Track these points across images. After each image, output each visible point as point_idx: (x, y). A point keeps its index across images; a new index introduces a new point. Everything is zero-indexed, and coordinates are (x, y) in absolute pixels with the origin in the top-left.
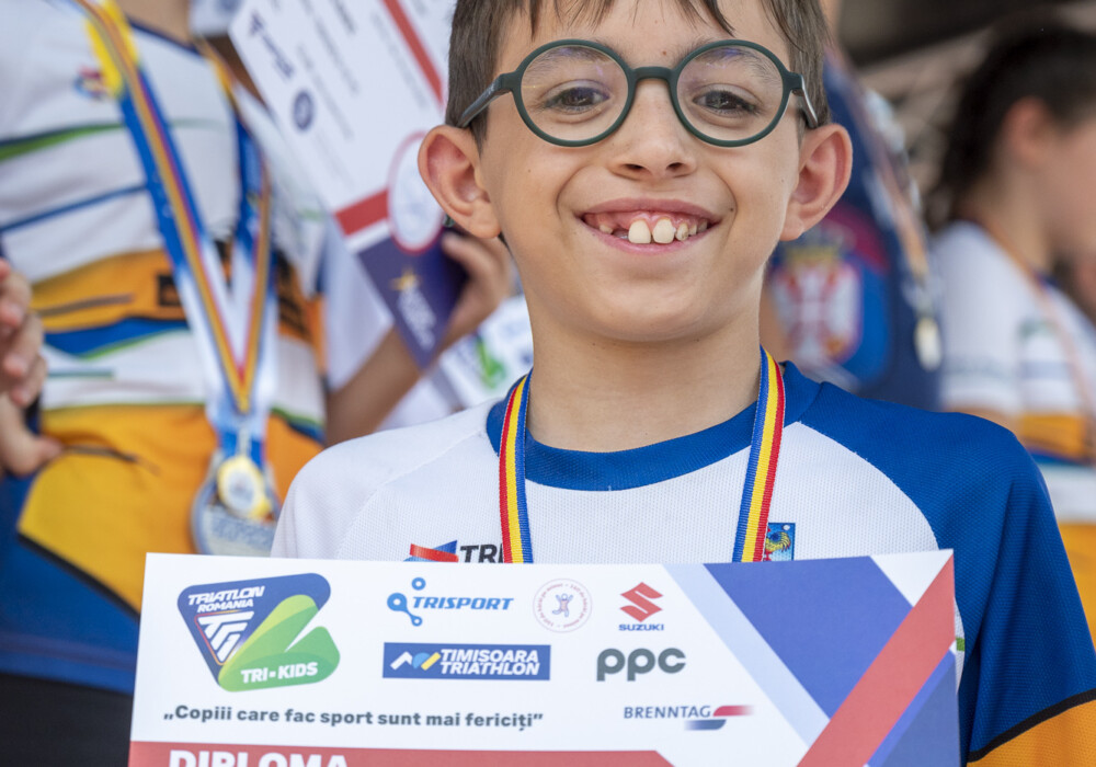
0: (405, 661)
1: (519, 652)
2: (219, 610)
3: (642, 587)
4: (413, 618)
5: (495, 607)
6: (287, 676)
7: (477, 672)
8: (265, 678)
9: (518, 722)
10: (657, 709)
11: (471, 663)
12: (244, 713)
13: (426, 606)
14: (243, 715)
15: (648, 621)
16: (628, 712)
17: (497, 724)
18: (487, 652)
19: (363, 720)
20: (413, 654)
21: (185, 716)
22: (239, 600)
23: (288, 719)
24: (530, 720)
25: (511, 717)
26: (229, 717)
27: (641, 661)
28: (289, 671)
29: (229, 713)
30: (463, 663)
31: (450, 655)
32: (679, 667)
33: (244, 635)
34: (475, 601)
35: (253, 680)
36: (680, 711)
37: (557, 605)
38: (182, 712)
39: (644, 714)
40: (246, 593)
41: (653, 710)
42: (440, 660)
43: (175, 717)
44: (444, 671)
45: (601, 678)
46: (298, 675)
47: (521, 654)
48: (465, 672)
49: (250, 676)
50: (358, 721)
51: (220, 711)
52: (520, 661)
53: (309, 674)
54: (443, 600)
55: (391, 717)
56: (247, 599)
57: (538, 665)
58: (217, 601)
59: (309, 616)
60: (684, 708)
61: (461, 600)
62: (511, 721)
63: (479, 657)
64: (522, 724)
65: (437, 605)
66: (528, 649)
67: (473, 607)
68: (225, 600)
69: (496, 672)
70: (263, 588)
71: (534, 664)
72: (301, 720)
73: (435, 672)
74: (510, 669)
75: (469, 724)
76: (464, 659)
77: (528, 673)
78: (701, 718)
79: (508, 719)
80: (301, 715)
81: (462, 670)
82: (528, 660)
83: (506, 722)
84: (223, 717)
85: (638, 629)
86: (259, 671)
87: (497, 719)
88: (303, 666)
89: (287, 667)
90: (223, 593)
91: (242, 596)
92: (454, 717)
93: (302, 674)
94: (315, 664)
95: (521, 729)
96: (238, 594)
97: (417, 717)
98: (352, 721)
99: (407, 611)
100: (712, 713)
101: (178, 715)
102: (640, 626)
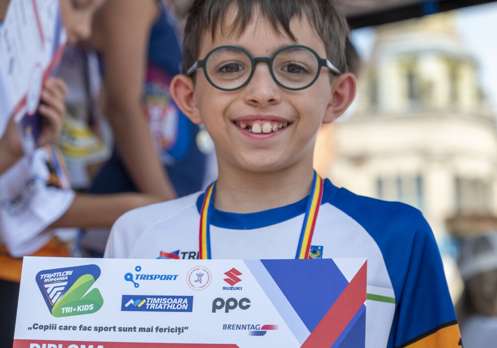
0: (131, 303)
1: (179, 299)
2: (53, 281)
3: (234, 270)
4: (135, 284)
5: (170, 279)
6: (81, 310)
7: (161, 308)
8: (71, 311)
9: (178, 330)
10: (237, 325)
11: (159, 304)
12: (62, 327)
13: (141, 279)
14: (61, 328)
15: (235, 286)
16: (225, 327)
17: (169, 331)
18: (166, 299)
19: (112, 329)
20: (134, 300)
21: (37, 328)
22: (62, 277)
23: (80, 330)
24: (183, 330)
25: (175, 328)
26: (55, 329)
27: (232, 304)
28: (81, 308)
29: (56, 327)
30: (156, 304)
31: (150, 300)
32: (248, 307)
33: (63, 292)
34: (162, 276)
35: (66, 312)
36: (247, 326)
37: (196, 278)
38: (36, 326)
39: (231, 328)
40: (65, 274)
41: (236, 326)
42: (146, 303)
43: (32, 329)
44: (147, 308)
45: (214, 311)
46: (85, 310)
47: (180, 300)
48: (156, 308)
49: (65, 310)
50: (110, 330)
51: (52, 325)
52: (180, 303)
53: (90, 309)
54: (148, 276)
55: (124, 328)
56: (65, 276)
57: (187, 305)
58: (52, 277)
59: (91, 283)
60: (249, 325)
61: (156, 276)
62: (175, 330)
63: (162, 301)
64: (179, 332)
65: (146, 278)
66: (184, 298)
67: (161, 279)
68: (56, 277)
69: (169, 308)
70: (72, 271)
71: (186, 304)
72: (86, 330)
73: (144, 308)
74: (175, 307)
75: (157, 331)
76: (156, 303)
77: (183, 309)
78: (256, 330)
79: (174, 329)
80: (86, 327)
81: (155, 307)
82: (183, 303)
83: (173, 330)
84: (53, 329)
85: (231, 289)
86: (69, 308)
87: (169, 329)
88: (88, 306)
89: (81, 306)
90: (55, 274)
91: (63, 275)
92: (151, 328)
93: (87, 309)
94: (93, 305)
95: (179, 334)
96: (62, 274)
97: (135, 328)
98: (107, 330)
99: (132, 281)
100: (260, 328)
101: (34, 328)
102: (232, 288)
